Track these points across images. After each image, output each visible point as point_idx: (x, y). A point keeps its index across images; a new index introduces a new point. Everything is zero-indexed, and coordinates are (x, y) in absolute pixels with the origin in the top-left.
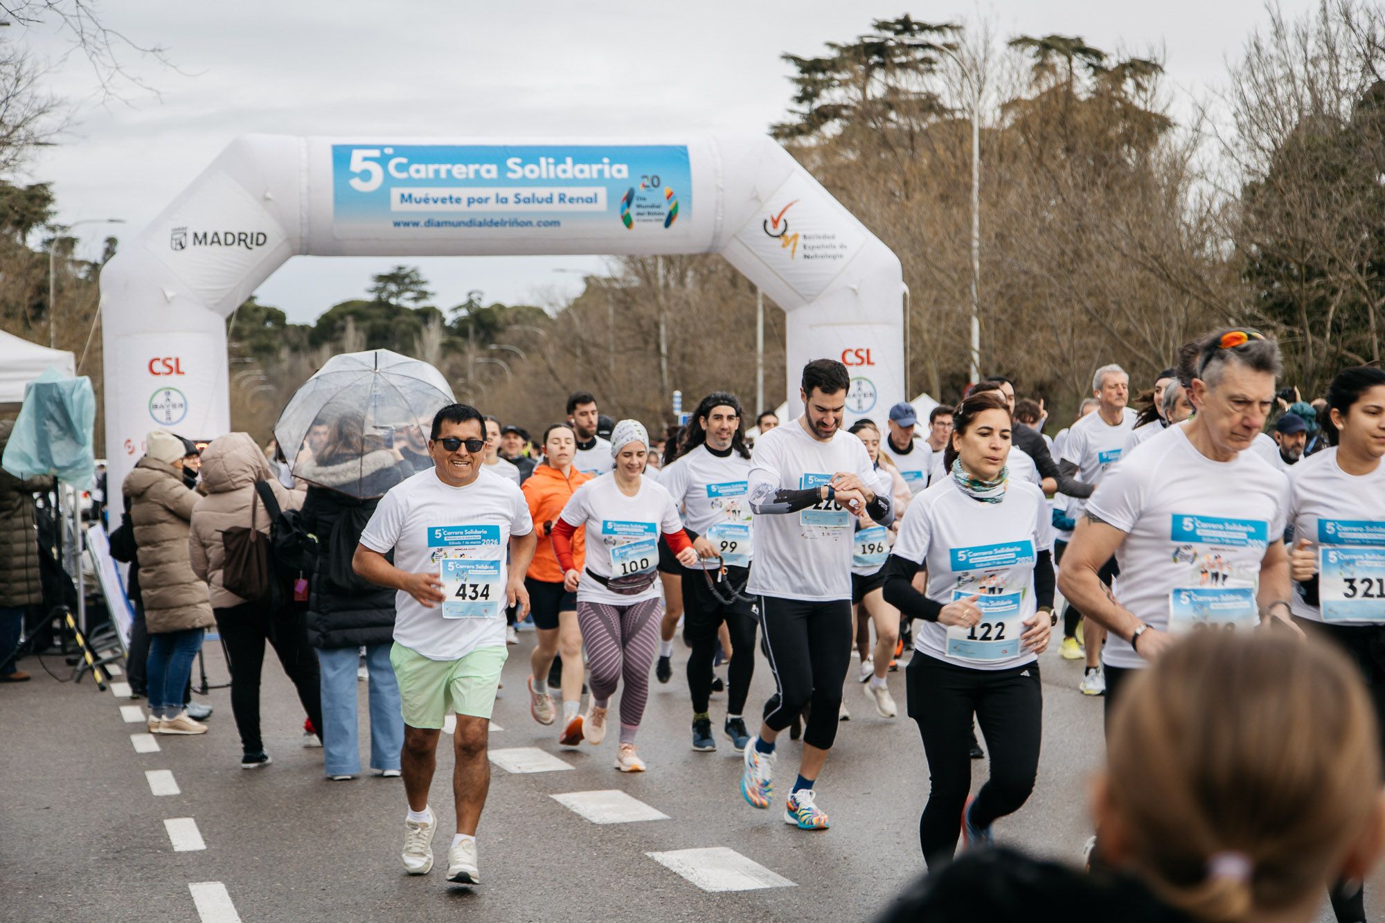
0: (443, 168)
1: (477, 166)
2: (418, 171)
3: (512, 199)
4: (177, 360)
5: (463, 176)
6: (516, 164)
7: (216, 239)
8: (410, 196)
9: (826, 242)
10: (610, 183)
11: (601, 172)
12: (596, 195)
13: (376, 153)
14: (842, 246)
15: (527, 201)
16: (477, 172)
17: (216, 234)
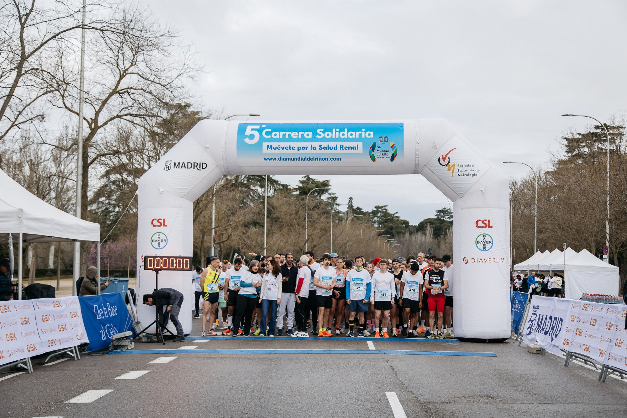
0: (287, 133)
1: (303, 133)
2: (275, 135)
3: (318, 148)
4: (164, 220)
5: (296, 137)
6: (320, 131)
7: (184, 166)
8: (271, 146)
9: (469, 168)
10: (364, 140)
11: (360, 135)
12: (357, 145)
13: (258, 127)
14: (477, 170)
15: (325, 148)
16: (303, 135)
17: (184, 163)
